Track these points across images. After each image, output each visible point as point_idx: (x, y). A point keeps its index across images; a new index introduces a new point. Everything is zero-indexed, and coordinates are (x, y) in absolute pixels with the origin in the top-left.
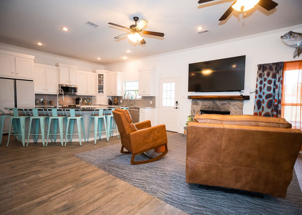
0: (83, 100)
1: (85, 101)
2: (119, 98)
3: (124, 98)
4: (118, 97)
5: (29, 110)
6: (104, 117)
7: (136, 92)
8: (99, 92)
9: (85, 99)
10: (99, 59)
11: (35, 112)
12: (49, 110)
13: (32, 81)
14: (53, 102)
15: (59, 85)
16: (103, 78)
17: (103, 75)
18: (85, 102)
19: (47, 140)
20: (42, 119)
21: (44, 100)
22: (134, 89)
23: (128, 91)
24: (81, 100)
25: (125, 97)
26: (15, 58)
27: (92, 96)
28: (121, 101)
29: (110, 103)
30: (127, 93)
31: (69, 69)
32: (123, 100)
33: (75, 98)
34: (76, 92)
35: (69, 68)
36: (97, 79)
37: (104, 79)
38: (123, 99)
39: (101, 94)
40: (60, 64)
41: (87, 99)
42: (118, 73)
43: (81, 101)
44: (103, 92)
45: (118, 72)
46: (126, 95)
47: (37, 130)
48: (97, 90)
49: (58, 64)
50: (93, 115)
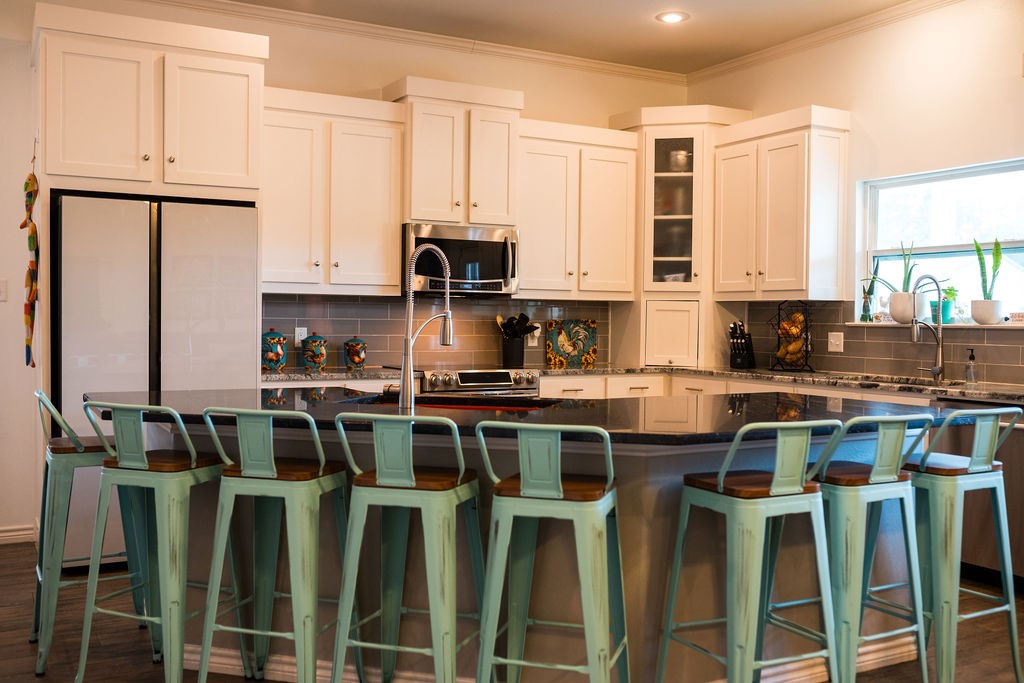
0: (551, 330)
1: (562, 339)
2: (820, 315)
3: (858, 312)
4: (807, 307)
5: (216, 420)
6: (814, 504)
7: (989, 259)
8: (661, 271)
9: (561, 326)
10: (672, 19)
11: (257, 442)
12: (351, 426)
13: (251, 204)
14: (364, 349)
15: (404, 227)
16: (689, 166)
17: (687, 144)
18: (558, 352)
19: (333, 670)
20: (301, 498)
21: (313, 337)
22: (966, 239)
23: (904, 254)
24: (537, 333)
25: (875, 308)
26: (164, 58)
27: (605, 304)
28: (836, 342)
29: (742, 355)
30: (892, 272)
31: (469, 114)
32: (852, 332)
33: (499, 320)
34: (504, 276)
35: (468, 107)
36: (650, 174)
37: (696, 174)
38: (857, 321)
39: (673, 284)
40: (413, 86)
41: (577, 322)
42: (819, 114)
43: (533, 342)
44: (686, 270)
45: (815, 109)
46: (881, 293)
47: (265, 582)
48: (649, 258)
49: (400, 83)
50: (713, 488)
